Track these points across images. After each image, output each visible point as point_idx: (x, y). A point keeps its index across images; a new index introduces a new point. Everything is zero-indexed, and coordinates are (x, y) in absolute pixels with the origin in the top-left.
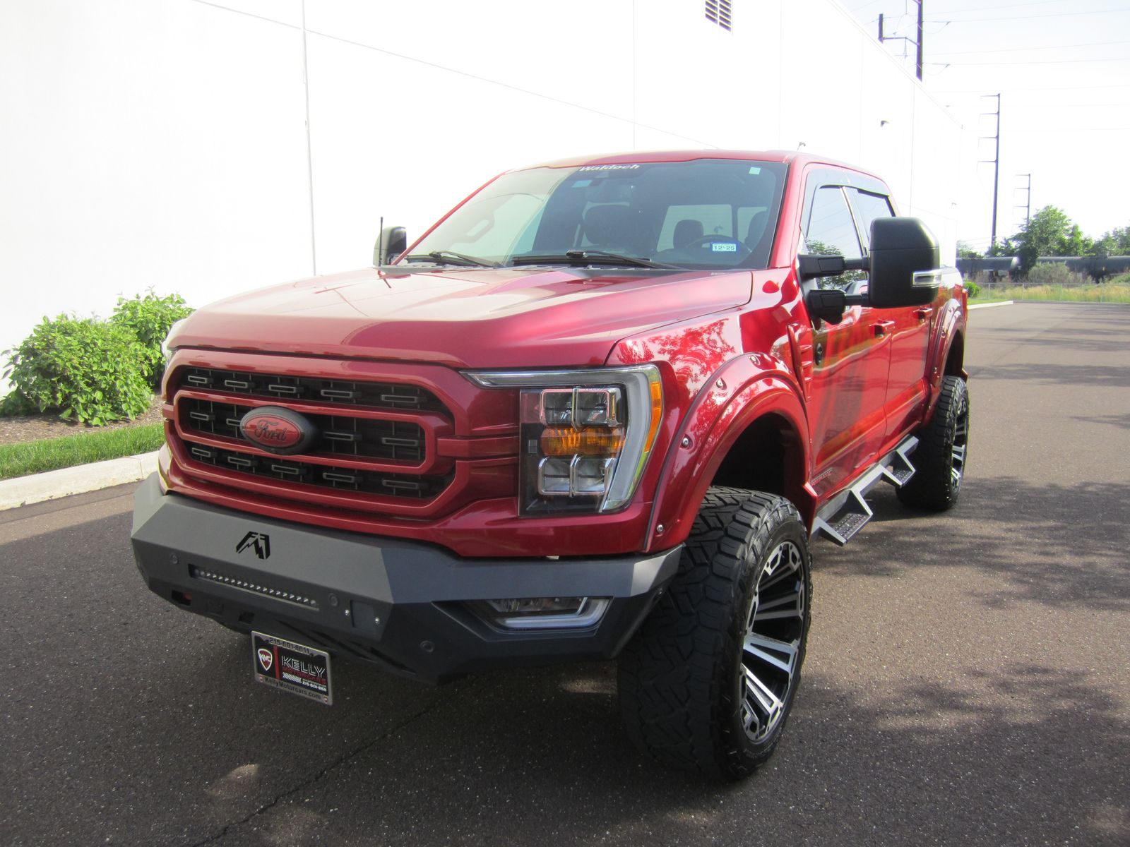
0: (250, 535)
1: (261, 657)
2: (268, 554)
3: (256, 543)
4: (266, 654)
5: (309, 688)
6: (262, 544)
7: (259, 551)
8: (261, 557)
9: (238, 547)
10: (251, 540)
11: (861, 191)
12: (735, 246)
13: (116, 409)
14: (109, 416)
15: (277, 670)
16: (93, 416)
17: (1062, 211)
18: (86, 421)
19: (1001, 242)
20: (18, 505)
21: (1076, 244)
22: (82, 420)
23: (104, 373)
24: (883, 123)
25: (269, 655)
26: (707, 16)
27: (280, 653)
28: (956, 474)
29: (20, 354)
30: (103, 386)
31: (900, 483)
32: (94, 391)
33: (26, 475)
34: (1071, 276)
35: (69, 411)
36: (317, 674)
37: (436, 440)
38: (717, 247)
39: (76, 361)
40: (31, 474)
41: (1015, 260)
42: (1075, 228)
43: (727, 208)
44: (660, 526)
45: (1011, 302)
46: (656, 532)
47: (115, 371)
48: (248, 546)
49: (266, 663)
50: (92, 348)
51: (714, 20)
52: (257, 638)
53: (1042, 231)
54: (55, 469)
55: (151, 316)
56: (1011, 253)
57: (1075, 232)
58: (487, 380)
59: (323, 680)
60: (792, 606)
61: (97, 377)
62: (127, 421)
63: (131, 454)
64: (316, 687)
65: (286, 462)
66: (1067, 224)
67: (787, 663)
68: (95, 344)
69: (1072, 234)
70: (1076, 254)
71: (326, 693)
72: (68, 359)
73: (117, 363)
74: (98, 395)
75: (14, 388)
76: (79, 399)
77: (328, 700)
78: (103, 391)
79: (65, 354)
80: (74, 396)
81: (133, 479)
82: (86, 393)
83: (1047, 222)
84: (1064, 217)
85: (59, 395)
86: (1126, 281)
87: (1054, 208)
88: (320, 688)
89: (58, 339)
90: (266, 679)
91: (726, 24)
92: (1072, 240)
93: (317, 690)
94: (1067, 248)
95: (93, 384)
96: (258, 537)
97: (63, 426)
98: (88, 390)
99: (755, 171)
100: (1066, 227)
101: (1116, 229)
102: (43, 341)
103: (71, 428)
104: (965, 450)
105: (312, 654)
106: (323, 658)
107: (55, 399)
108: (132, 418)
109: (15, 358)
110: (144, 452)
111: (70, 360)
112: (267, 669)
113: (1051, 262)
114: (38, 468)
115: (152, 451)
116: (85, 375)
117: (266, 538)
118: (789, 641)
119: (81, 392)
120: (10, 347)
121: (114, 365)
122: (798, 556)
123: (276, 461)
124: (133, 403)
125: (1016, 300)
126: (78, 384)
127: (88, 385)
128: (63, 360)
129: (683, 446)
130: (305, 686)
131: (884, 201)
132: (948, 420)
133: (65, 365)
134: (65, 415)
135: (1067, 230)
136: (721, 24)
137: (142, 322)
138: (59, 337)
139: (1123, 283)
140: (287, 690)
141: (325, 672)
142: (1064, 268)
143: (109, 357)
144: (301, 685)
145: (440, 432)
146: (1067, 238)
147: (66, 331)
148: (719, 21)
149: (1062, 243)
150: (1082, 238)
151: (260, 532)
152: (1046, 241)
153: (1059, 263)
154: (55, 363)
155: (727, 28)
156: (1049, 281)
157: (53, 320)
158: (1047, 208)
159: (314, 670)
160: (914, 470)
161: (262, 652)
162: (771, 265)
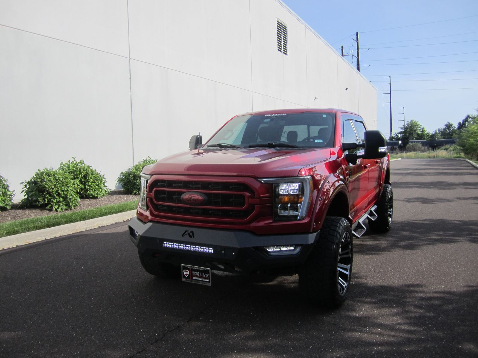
0: (186, 231)
1: (184, 272)
2: (194, 237)
3: (189, 234)
4: (186, 271)
5: (203, 281)
6: (191, 234)
7: (190, 236)
8: (191, 237)
9: (182, 235)
10: (187, 233)
11: (356, 121)
12: (322, 140)
13: (68, 205)
14: (65, 207)
15: (191, 276)
16: (58, 208)
17: (417, 122)
18: (56, 209)
19: (394, 135)
20: (44, 240)
21: (424, 135)
22: (54, 209)
23: (63, 191)
24: (346, 89)
25: (188, 272)
26: (278, 50)
27: (191, 271)
28: (390, 219)
29: (28, 184)
30: (63, 196)
31: (373, 220)
32: (59, 198)
33: (45, 228)
34: (423, 148)
35: (50, 206)
36: (206, 276)
37: (249, 200)
38: (316, 141)
39: (53, 186)
40: (46, 228)
41: (400, 142)
42: (423, 129)
43: (306, 126)
44: (315, 224)
45: (400, 159)
46: (314, 226)
47: (67, 190)
48: (186, 235)
49: (186, 275)
50: (59, 181)
51: (281, 51)
52: (184, 267)
53: (410, 131)
54: (55, 226)
55: (75, 169)
56: (398, 139)
57: (423, 131)
58: (264, 181)
59: (208, 278)
60: (348, 253)
61: (61, 192)
62: (71, 209)
63: (80, 221)
64: (205, 280)
65: (195, 209)
66: (420, 127)
67: (348, 272)
68: (60, 180)
69: (422, 131)
70: (424, 139)
71: (209, 282)
72: (50, 185)
73: (68, 187)
74: (61, 199)
75: (26, 197)
76: (54, 200)
77: (209, 284)
78: (63, 197)
79: (49, 184)
80: (52, 200)
81: (83, 230)
82: (56, 198)
83: (412, 126)
84: (419, 125)
85: (46, 200)
86: (444, 150)
87: (414, 121)
88: (206, 280)
89: (46, 178)
90: (186, 280)
91: (285, 53)
92: (422, 134)
93: (206, 281)
94: (421, 137)
95: (59, 195)
96: (189, 232)
97: (47, 212)
98: (57, 197)
99: (324, 116)
100: (420, 129)
101: (439, 129)
102: (40, 178)
103: (51, 212)
104: (392, 210)
105: (204, 270)
106: (208, 270)
107: (45, 201)
108: (73, 208)
109: (26, 186)
110: (85, 220)
111: (51, 186)
112: (186, 277)
113: (414, 142)
114: (49, 226)
115: (88, 219)
116: (56, 192)
117: (192, 232)
118: (348, 265)
119: (55, 198)
120: (24, 181)
121: (67, 187)
122: (349, 237)
123: (192, 208)
124: (74, 202)
125: (402, 158)
126: (54, 195)
127: (57, 195)
128: (48, 186)
129: (320, 200)
130: (201, 281)
131: (362, 123)
132: (386, 200)
133: (49, 188)
134: (48, 207)
135: (420, 130)
136: (284, 53)
137: (71, 171)
138: (46, 177)
139: (443, 150)
140: (194, 282)
141: (209, 275)
142: (420, 145)
143: (64, 185)
144: (200, 280)
145: (249, 197)
146: (420, 133)
147: (49, 175)
148: (283, 51)
149: (418, 134)
150: (426, 132)
151: (190, 230)
152: (412, 134)
153: (418, 143)
154: (45, 187)
155: (286, 54)
156: (415, 150)
157: (42, 170)
158: (412, 121)
159: (205, 275)
160: (377, 216)
161: (185, 271)
162: (334, 146)
